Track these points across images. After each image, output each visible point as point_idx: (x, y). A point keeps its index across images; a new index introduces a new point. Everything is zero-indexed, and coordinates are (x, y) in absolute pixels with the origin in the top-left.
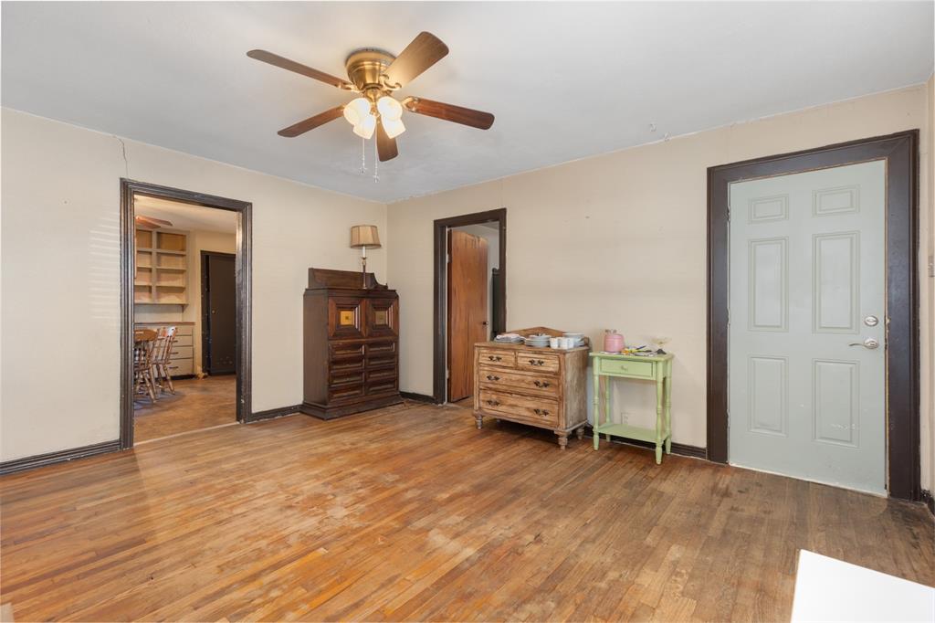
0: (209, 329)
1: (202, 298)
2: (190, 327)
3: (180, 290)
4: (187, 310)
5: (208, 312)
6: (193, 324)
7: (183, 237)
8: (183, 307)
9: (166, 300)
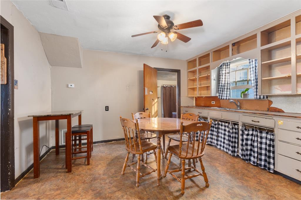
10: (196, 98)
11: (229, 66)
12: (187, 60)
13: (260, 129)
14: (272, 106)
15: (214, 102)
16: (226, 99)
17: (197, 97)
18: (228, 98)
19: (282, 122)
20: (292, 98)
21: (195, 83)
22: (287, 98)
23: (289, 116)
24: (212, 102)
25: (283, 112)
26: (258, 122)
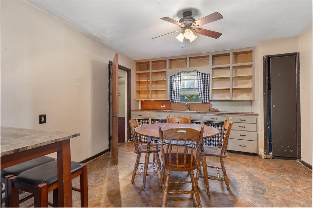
0: (270, 119)
1: (264, 95)
2: (255, 117)
3: (249, 90)
4: (254, 103)
5: (269, 106)
6: (257, 115)
7: (251, 52)
8: (251, 102)
9: (239, 98)
10: (141, 101)
11: (180, 75)
12: (135, 61)
13: (216, 124)
14: (212, 107)
15: (165, 105)
16: (178, 103)
17: (143, 101)
18: (179, 102)
19: (231, 117)
20: (223, 102)
21: (140, 86)
22: (221, 102)
23: (230, 113)
24: (162, 105)
25: (219, 111)
26: (216, 119)
